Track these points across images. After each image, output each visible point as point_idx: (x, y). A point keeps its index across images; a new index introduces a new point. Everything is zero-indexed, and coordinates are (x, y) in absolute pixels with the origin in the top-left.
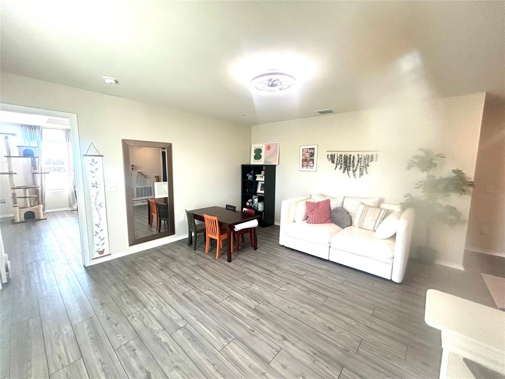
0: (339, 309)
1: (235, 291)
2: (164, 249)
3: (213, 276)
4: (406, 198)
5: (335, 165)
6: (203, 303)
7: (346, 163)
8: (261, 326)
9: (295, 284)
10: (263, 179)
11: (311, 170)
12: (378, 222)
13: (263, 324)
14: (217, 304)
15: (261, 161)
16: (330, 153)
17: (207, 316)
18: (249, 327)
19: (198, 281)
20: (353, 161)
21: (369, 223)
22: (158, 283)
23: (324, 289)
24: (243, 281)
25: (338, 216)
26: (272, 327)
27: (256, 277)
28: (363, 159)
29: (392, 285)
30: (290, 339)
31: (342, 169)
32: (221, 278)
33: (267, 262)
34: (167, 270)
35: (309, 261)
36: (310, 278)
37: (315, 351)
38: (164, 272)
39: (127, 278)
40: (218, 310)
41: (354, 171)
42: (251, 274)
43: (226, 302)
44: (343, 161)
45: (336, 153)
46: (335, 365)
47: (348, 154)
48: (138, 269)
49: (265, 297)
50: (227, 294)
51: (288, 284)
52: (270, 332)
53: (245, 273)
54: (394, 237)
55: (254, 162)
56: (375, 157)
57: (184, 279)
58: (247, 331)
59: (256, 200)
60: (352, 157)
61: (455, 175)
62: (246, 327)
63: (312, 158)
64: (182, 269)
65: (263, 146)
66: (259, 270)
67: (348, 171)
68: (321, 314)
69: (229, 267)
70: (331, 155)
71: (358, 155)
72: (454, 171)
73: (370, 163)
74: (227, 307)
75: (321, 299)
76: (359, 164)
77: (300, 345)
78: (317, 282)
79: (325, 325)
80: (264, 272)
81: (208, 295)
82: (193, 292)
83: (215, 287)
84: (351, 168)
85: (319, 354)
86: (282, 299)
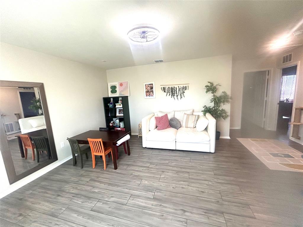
0: (198, 178)
1: (133, 190)
2: (51, 176)
3: (109, 184)
4: (204, 108)
5: (166, 93)
6: (114, 210)
7: (172, 92)
8: (165, 209)
9: (167, 171)
10: (121, 106)
11: (152, 97)
12: (195, 123)
13: (166, 207)
14: (125, 206)
15: (117, 94)
16: (162, 87)
17: (123, 221)
18: (158, 214)
19: (99, 193)
20: (176, 90)
21: (191, 124)
22: (61, 209)
23: (184, 168)
24: (134, 181)
25: (174, 123)
26: (171, 206)
27: (141, 174)
28: (181, 89)
29: (211, 154)
30: (187, 210)
31: (170, 96)
32: (116, 183)
33: (141, 161)
34: (64, 193)
35: (165, 153)
36: (173, 164)
37: (205, 211)
38: (62, 197)
39: (20, 218)
40: (129, 210)
41: (177, 96)
42: (136, 173)
43: (131, 202)
44: (170, 91)
45: (166, 86)
46: (218, 214)
47: (173, 86)
48: (30, 204)
49: (155, 187)
50: (129, 195)
51: (163, 172)
52: (173, 211)
53: (132, 174)
54: (206, 129)
55: (111, 95)
56: (187, 87)
57: (85, 196)
58: (159, 218)
59: (118, 121)
60: (175, 89)
61: (223, 94)
62: (156, 215)
63: (152, 90)
64: (79, 188)
65: (117, 84)
66: (141, 169)
67: (174, 96)
68: (193, 185)
69: (118, 173)
70: (163, 88)
71: (178, 87)
72: (223, 92)
73: (185, 91)
74: (134, 205)
75: (186, 175)
76: (179, 92)
77: (195, 211)
78: (178, 165)
79: (199, 191)
80: (144, 169)
81: (113, 202)
82: (99, 205)
83: (115, 193)
84: (175, 94)
85: (207, 212)
86: (166, 184)
